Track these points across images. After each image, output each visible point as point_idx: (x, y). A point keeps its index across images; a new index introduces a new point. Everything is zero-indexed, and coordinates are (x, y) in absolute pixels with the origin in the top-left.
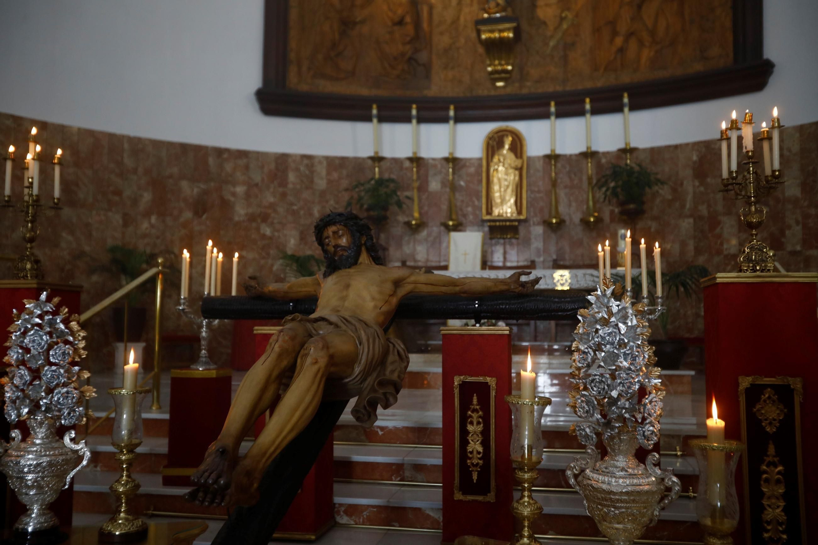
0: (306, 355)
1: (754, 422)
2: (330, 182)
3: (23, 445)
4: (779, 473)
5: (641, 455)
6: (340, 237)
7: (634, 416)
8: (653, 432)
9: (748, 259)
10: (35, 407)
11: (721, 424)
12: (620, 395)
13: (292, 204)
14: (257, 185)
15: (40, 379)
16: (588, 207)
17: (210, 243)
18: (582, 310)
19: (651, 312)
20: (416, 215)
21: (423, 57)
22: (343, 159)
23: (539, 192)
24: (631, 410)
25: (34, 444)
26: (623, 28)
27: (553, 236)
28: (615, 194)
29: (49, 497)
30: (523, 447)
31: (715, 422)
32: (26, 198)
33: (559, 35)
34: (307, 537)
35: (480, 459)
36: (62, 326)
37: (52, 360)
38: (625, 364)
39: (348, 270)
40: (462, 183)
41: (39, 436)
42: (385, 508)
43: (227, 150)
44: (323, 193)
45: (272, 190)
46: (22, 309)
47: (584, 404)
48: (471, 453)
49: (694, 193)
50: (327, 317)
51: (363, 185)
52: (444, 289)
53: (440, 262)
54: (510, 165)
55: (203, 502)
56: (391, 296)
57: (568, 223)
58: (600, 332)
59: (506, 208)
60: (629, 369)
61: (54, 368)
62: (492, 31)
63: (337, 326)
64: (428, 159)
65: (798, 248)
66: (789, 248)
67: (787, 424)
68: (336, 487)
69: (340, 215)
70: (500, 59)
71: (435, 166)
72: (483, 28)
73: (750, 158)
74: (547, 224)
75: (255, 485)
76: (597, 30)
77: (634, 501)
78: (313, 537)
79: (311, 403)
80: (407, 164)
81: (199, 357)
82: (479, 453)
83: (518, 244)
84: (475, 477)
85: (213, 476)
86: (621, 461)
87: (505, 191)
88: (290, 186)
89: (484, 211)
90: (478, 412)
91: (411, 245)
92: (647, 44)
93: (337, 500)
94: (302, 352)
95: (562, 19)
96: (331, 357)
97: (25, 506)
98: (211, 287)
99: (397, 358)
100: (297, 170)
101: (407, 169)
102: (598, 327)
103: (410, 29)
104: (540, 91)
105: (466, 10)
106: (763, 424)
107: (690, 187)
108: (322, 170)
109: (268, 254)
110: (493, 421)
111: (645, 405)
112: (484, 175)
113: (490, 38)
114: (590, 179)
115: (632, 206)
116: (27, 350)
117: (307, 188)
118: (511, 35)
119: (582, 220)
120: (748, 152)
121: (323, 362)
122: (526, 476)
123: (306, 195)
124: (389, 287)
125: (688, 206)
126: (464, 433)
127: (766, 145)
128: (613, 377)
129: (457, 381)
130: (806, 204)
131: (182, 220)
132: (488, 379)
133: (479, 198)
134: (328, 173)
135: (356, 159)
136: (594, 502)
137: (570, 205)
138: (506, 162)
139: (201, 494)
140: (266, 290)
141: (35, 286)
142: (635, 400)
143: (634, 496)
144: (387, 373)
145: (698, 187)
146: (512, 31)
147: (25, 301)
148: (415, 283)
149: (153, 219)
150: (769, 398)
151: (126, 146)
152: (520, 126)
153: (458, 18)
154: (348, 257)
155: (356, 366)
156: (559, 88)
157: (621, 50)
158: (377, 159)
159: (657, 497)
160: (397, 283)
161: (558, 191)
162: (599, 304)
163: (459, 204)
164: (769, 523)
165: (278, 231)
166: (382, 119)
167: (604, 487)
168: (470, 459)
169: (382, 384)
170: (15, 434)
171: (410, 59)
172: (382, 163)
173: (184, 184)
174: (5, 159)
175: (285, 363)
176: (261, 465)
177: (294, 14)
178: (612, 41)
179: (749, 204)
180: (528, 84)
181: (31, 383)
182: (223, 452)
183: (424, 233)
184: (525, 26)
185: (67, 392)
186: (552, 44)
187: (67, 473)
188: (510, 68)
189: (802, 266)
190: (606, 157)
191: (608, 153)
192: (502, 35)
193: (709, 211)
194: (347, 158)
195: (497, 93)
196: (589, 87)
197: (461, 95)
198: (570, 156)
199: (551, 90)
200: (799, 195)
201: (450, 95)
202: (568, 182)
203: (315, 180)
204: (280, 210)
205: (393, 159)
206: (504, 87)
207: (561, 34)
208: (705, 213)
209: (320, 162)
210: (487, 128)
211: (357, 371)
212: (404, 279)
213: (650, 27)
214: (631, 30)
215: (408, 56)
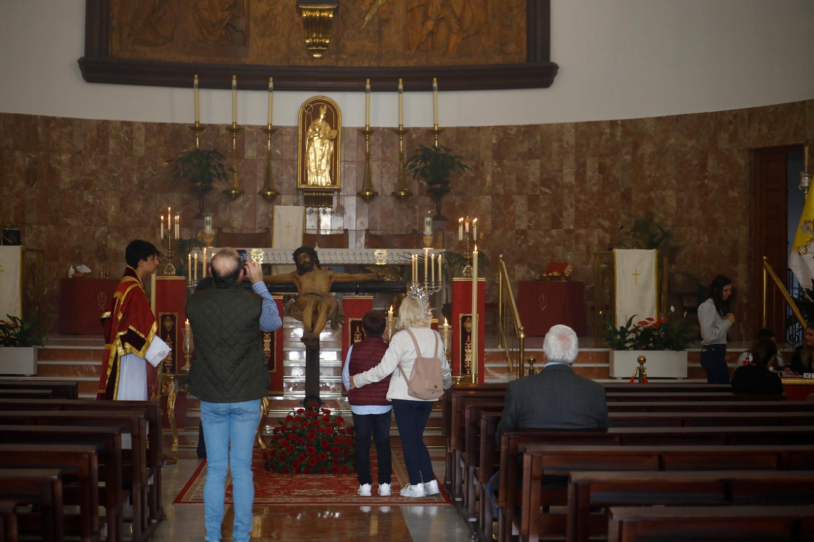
2: (148, 148)
6: (306, 258)
11: (448, 325)
13: (113, 171)
14: (80, 152)
16: (399, 180)
19: (436, 289)
20: (236, 184)
21: (241, 24)
22: (161, 124)
23: (353, 163)
26: (433, 13)
27: (366, 206)
28: (423, 174)
33: (374, 11)
39: (311, 272)
40: (278, 151)
43: (53, 118)
44: (142, 160)
45: (93, 157)
49: (493, 172)
53: (255, 229)
54: (325, 135)
57: (380, 194)
59: (320, 177)
62: (311, 10)
64: (245, 127)
65: (572, 227)
66: (565, 227)
70: (318, 33)
71: (251, 133)
72: (303, 7)
74: (360, 195)
76: (410, 11)
80: (223, 131)
83: (332, 213)
87: (321, 160)
88: (111, 153)
89: (299, 180)
90: (360, 334)
91: (228, 212)
100: (118, 137)
101: (223, 135)
104: (355, 65)
106: (466, 329)
107: (490, 167)
108: (140, 136)
109: (91, 221)
112: (300, 144)
113: (311, 16)
114: (401, 155)
115: (438, 186)
117: (127, 155)
118: (331, 16)
119: (393, 194)
121: (326, 308)
123: (126, 162)
125: (487, 184)
129: (350, 320)
130: (578, 190)
133: (295, 167)
134: (146, 141)
135: (173, 124)
137: (382, 177)
138: (321, 132)
145: (496, 167)
146: (332, 12)
150: (469, 320)
152: (335, 97)
154: (309, 266)
155: (331, 310)
156: (374, 64)
157: (432, 33)
158: (197, 129)
161: (370, 163)
163: (275, 172)
165: (100, 198)
166: (203, 86)
171: (228, 24)
173: (18, 154)
178: (424, 23)
180: (345, 57)
183: (241, 200)
188: (327, 42)
189: (574, 242)
190: (417, 133)
191: (418, 128)
192: (323, 14)
193: (505, 190)
194: (165, 124)
195: (314, 64)
196: (402, 65)
197: (279, 64)
198: (384, 128)
199: (366, 65)
200: (573, 182)
201: (268, 63)
202: (381, 154)
203: (134, 146)
204: (102, 177)
205: (210, 125)
206: (320, 58)
207: (376, 10)
208: (501, 191)
209: (139, 128)
210: (303, 98)
211: (331, 312)
212: (332, 276)
213: (458, 15)
214: (441, 16)
215: (225, 23)
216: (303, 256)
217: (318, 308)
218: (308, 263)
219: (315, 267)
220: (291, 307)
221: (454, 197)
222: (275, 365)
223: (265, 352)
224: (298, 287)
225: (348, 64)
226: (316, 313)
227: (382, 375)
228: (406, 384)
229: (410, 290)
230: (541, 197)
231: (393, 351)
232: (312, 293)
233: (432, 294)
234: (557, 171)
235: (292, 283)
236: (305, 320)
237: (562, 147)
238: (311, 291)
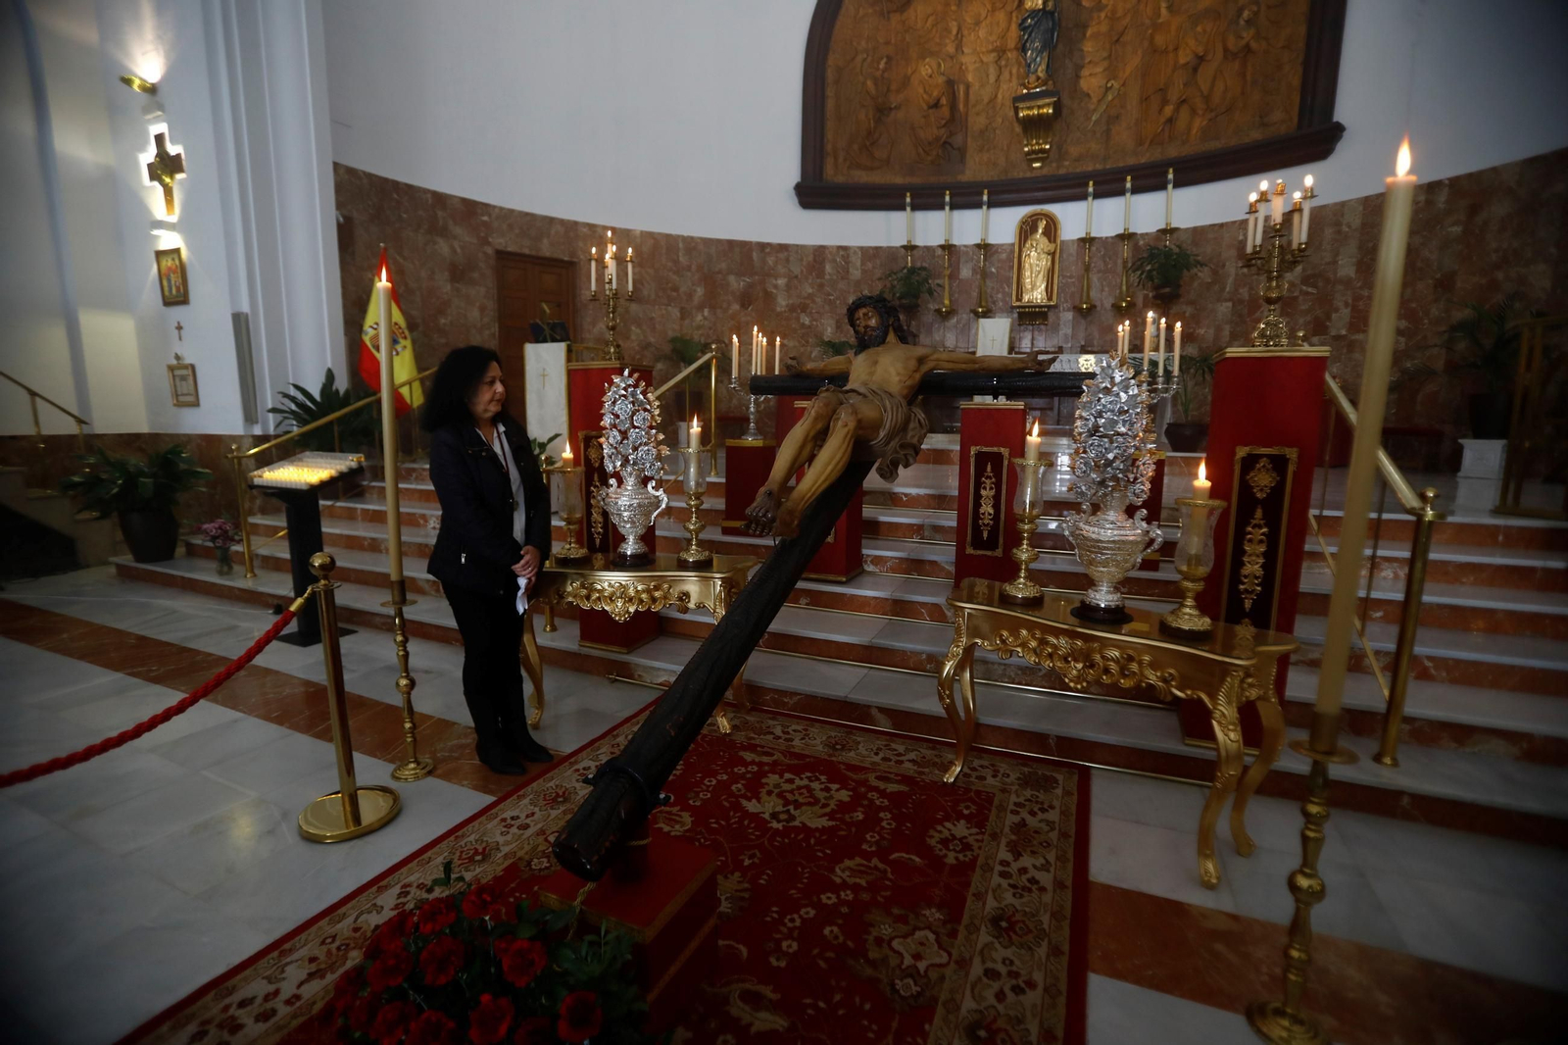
0: (838, 419)
1: (1246, 488)
2: (864, 272)
3: (619, 490)
4: (1263, 534)
5: (1130, 511)
6: (869, 318)
7: (1127, 476)
8: (1143, 491)
9: (1262, 335)
10: (626, 461)
11: (1208, 484)
12: (1115, 457)
13: (829, 294)
14: (796, 277)
15: (628, 439)
16: (1121, 292)
17: (756, 328)
18: (1087, 381)
19: (1166, 390)
20: (947, 302)
21: (958, 140)
22: (877, 249)
23: (1071, 277)
24: (1124, 472)
25: (627, 490)
26: (1174, 95)
27: (1083, 321)
28: (1150, 278)
29: (641, 531)
30: (1025, 502)
31: (1202, 481)
32: (608, 292)
33: (1103, 107)
34: (839, 579)
35: (991, 520)
36: (641, 397)
37: (635, 424)
38: (1123, 430)
39: (876, 348)
40: (993, 270)
41: (630, 482)
42: (907, 559)
43: (769, 244)
44: (858, 283)
45: (810, 281)
46: (611, 383)
47: (1082, 466)
48: (983, 514)
49: (1237, 275)
50: (856, 389)
51: (895, 274)
52: (964, 366)
54: (1043, 249)
55: (755, 531)
56: (915, 371)
57: (1098, 309)
58: (1103, 400)
59: (1036, 294)
60: (1127, 434)
61: (637, 430)
62: (1030, 108)
63: (865, 396)
64: (960, 246)
65: (1344, 332)
66: (1333, 334)
67: (1277, 491)
68: (864, 542)
69: (870, 298)
70: (1038, 138)
71: (967, 253)
72: (1021, 105)
73: (1277, 231)
74: (1077, 309)
75: (796, 522)
76: (1145, 99)
77: (1119, 548)
78: (844, 579)
79: (841, 458)
80: (939, 252)
81: (748, 429)
82: (990, 514)
83: (1047, 331)
84: (985, 535)
85: (763, 511)
86: (1112, 515)
87: (1037, 276)
88: (827, 277)
89: (1014, 297)
90: (991, 478)
91: (942, 331)
92: (1200, 112)
93: (865, 551)
94: (835, 416)
95: (1108, 89)
96: (859, 421)
97: (624, 536)
98: (757, 368)
99: (918, 425)
100: (835, 261)
101: (939, 256)
102: (1101, 396)
103: (945, 112)
104: (1078, 170)
105: (1004, 86)
106: (1255, 491)
107: (1233, 268)
108: (857, 260)
109: (807, 342)
110: (1004, 487)
111: (1138, 467)
112: (1016, 260)
113: (1028, 115)
114: (1125, 262)
115: (1167, 290)
116: (617, 416)
117: (842, 278)
119: (1113, 305)
120: (1276, 224)
121: (852, 425)
122: (1026, 527)
123: (842, 285)
124: (913, 364)
125: (1228, 289)
126: (978, 497)
127: (1296, 217)
128: (1111, 442)
129: (973, 450)
130: (1359, 284)
131: (731, 311)
132: (1002, 449)
133: (1010, 286)
134: (863, 263)
135: (889, 248)
136: (1084, 549)
137: (1102, 290)
138: (1038, 247)
139: (753, 525)
140: (804, 369)
141: (618, 366)
142: (1130, 462)
143: (1120, 544)
144: (908, 437)
145: (1242, 268)
146: (1052, 107)
147: (613, 377)
148: (938, 360)
149: (706, 312)
150: (1264, 466)
151: (681, 245)
152: (1054, 209)
153: (996, 96)
154: (877, 337)
155: (881, 430)
156: (1099, 167)
157: (1170, 121)
158: (910, 248)
159: (1141, 547)
160: (921, 360)
161: (1090, 275)
162: (1103, 375)
163: (989, 291)
164: (1246, 577)
165: (816, 320)
166: (915, 208)
167: (1094, 536)
168: (982, 519)
169: (902, 446)
170: (612, 481)
171: (945, 142)
172: (915, 252)
173: (732, 279)
174: (590, 260)
175: (819, 426)
176: (800, 507)
177: (830, 104)
178: (1161, 111)
179: (1270, 279)
180: (1067, 163)
181: (621, 443)
182: (770, 494)
183: (954, 320)
184: (1066, 101)
185: (648, 450)
186: (1094, 118)
187: (651, 513)
188: (1047, 147)
189: (1345, 351)
190: (1144, 239)
191: (1147, 234)
192: (1041, 111)
193: (1250, 295)
194: (881, 248)
195: (1033, 175)
196: (1131, 163)
197: (996, 178)
198: (1107, 238)
199: (1090, 169)
200: (1353, 276)
201: (985, 179)
202: (1102, 265)
203: (851, 270)
204: (818, 300)
205: (926, 247)
206: (1040, 168)
207: (1105, 107)
208: (1246, 296)
209: (855, 252)
210: (1021, 212)
211: (882, 435)
212: (927, 357)
213: (1205, 93)
214: (1184, 97)
215: (943, 140)
216: (864, 314)
217: (832, 424)
218: (873, 329)
219: (891, 337)
221: (1184, 307)
225: (1071, 170)
230: (1301, 298)
232: (851, 390)
233: (1155, 401)
234: (1328, 264)
237: (1339, 232)
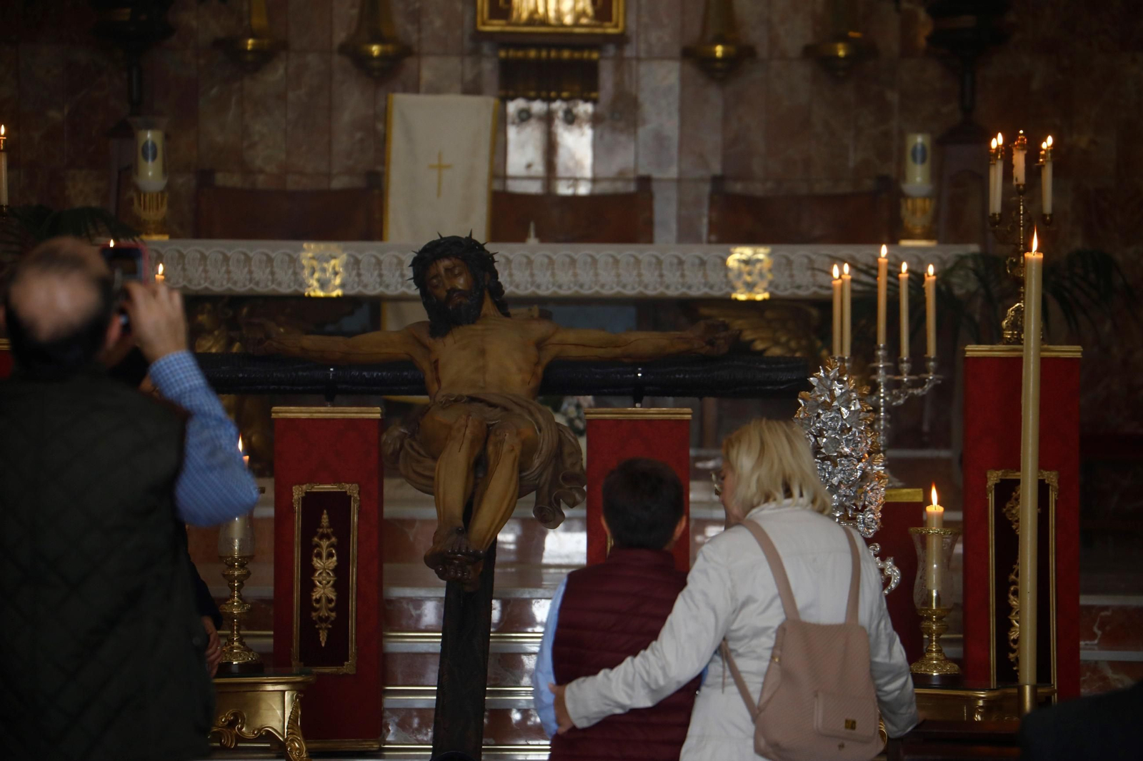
0: (501, 441)
1: (1003, 524)
6: (456, 276)
7: (854, 504)
8: (874, 520)
9: (1013, 325)
12: (841, 482)
18: (803, 393)
24: (852, 498)
27: (715, 95)
31: (934, 505)
38: (847, 450)
39: (471, 326)
50: (482, 397)
53: (329, 176)
56: (536, 363)
58: (822, 417)
60: (851, 455)
73: (1021, 193)
83: (596, 120)
94: (493, 438)
96: (523, 444)
99: (572, 448)
102: (820, 411)
111: (866, 493)
120: (1019, 185)
121: (518, 450)
124: (532, 352)
128: (835, 465)
140: (294, 346)
142: (857, 487)
144: (568, 466)
148: (561, 344)
154: (470, 306)
155: (537, 456)
160: (540, 345)
162: (821, 387)
164: (1016, 642)
175: (477, 450)
182: (462, 531)
211: (537, 462)
212: (547, 339)
216: (447, 270)
217: (491, 449)
218: (462, 293)
219: (488, 307)
220: (402, 446)
222: (352, 649)
223: (318, 601)
224: (429, 376)
226: (480, 467)
227: (662, 682)
228: (748, 716)
229: (810, 387)
231: (698, 597)
232: (472, 399)
233: (901, 401)
235: (409, 364)
236: (441, 490)
238: (471, 392)
